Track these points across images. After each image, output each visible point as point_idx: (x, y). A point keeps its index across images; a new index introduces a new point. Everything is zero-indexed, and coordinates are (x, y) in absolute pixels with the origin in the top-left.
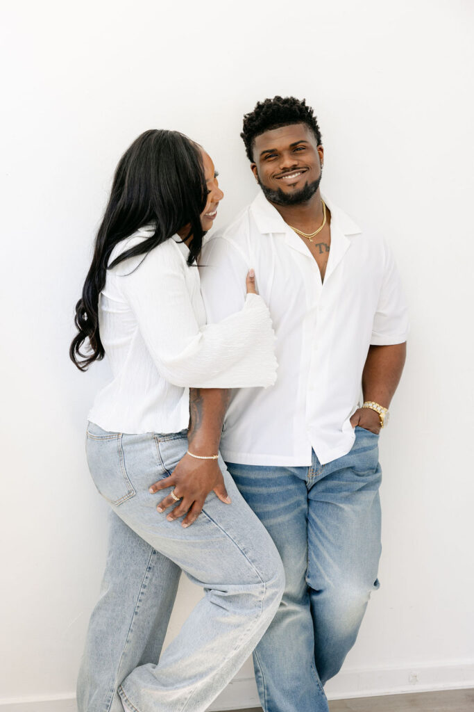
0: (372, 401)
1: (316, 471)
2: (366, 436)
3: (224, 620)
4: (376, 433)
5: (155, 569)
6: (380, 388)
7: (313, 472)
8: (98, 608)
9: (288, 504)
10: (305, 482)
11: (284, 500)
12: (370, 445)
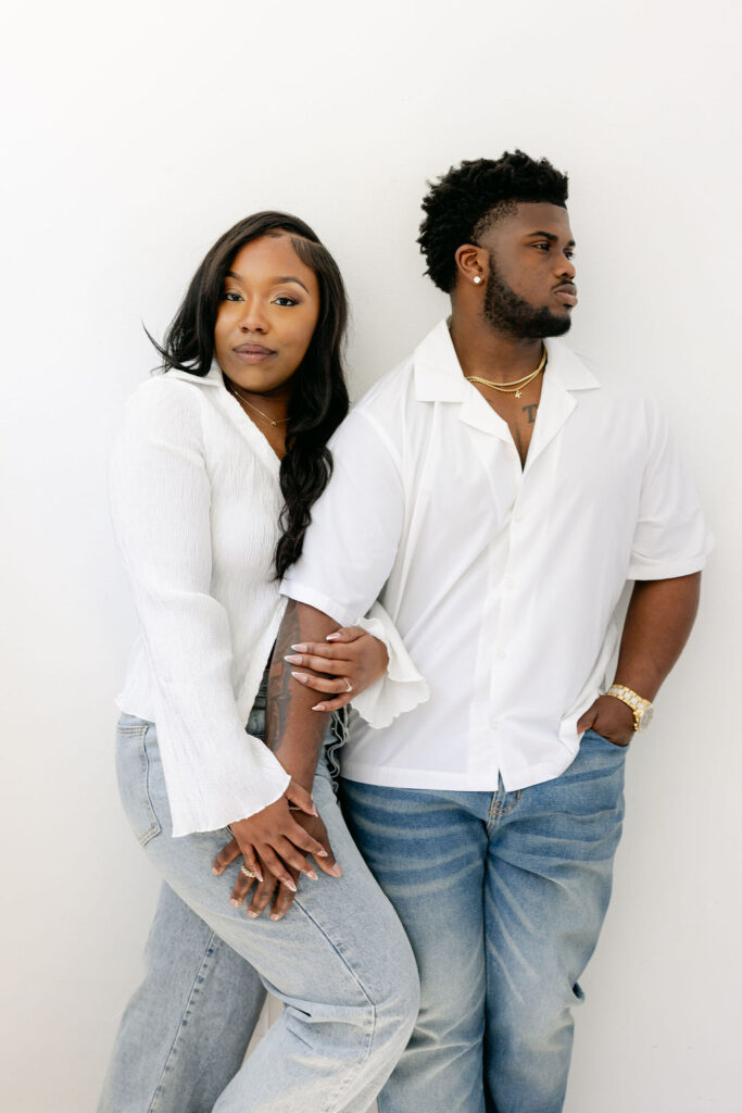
0: (625, 685)
1: (505, 806)
2: (602, 751)
3: (303, 1060)
4: (623, 744)
5: (221, 953)
6: (643, 664)
7: (499, 807)
8: (132, 1006)
9: (449, 858)
10: (484, 823)
11: (444, 851)
12: (606, 766)
